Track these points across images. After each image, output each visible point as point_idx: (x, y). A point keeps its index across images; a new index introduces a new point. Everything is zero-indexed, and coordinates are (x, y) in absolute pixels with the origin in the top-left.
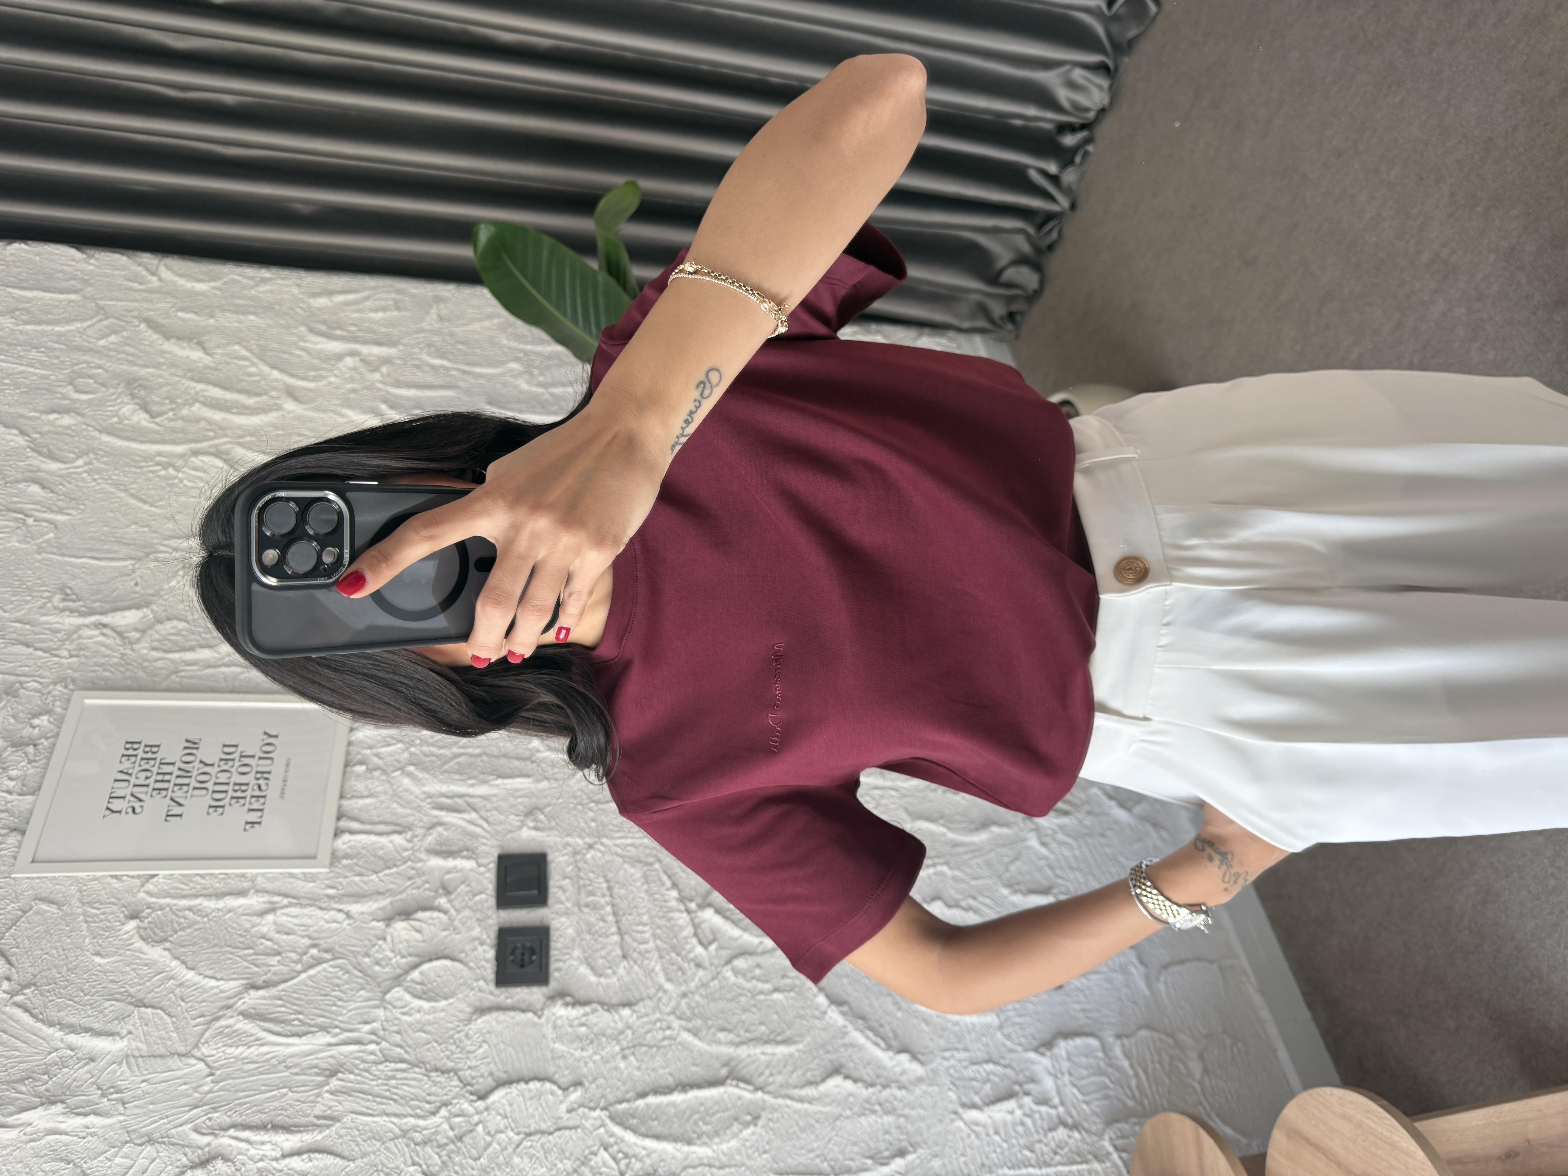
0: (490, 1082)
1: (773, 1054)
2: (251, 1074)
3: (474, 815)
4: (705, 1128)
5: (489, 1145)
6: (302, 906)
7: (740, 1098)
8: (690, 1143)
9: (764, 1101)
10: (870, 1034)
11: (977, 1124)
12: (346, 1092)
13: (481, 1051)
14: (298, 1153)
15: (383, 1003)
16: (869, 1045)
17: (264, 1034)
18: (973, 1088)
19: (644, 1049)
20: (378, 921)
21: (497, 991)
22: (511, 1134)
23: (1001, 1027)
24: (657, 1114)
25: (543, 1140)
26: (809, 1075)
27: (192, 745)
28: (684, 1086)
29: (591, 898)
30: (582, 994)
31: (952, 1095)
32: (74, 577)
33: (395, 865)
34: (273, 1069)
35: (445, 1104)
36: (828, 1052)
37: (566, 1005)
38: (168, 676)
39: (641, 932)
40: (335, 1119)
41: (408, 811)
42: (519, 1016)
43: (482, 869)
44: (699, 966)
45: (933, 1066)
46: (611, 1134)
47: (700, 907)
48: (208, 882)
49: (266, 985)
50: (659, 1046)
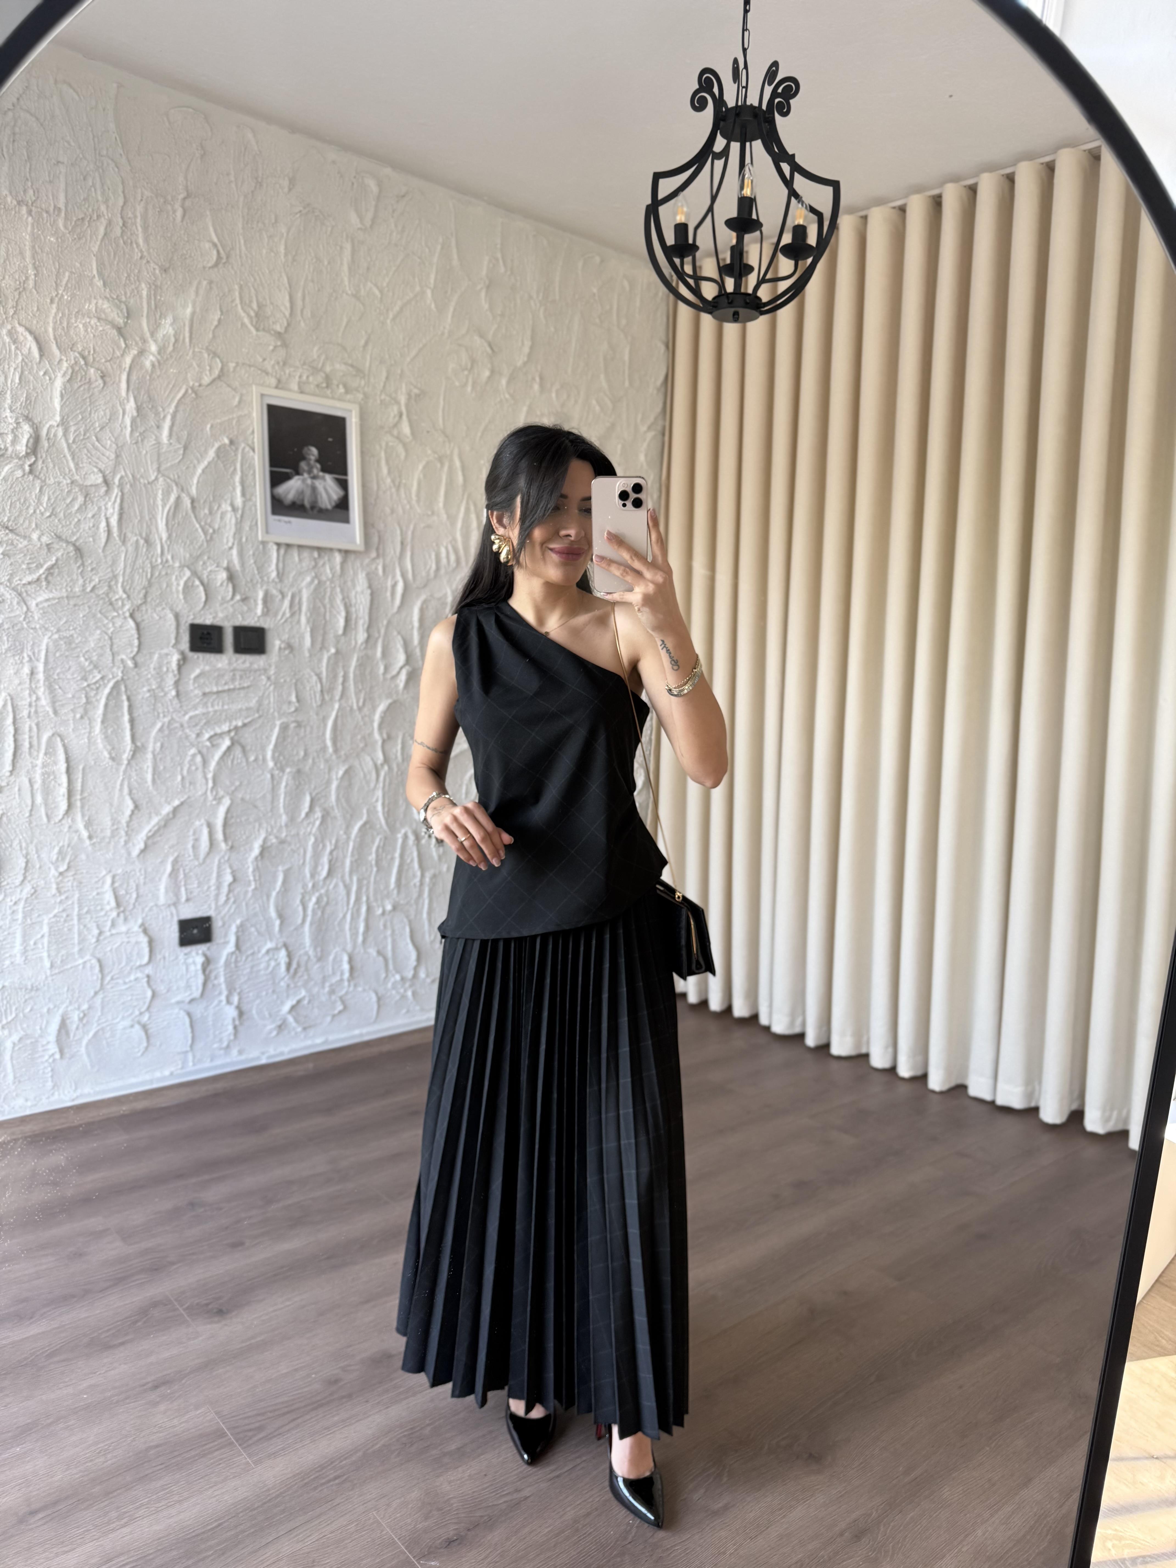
0: (139, 620)
1: (147, 772)
2: (148, 502)
3: (288, 615)
4: (109, 731)
5: (107, 618)
7: (124, 752)
8: (103, 722)
9: (122, 764)
10: (156, 828)
11: (103, 883)
12: (137, 548)
13: (155, 615)
14: (108, 525)
15: (182, 567)
16: (150, 827)
17: (168, 507)
18: (123, 884)
19: (153, 701)
20: (228, 563)
21: (187, 625)
22: (112, 629)
24: (119, 706)
25: (108, 646)
26: (134, 791)
28: (132, 721)
29: (238, 677)
30: (184, 670)
31: (120, 871)
32: (431, 399)
33: (259, 573)
34: (150, 513)
35: (129, 597)
36: (147, 803)
37: (179, 661)
39: (218, 704)
40: (124, 542)
41: (291, 579)
42: (173, 636)
43: (256, 619)
44: (198, 735)
45: (137, 863)
46: (109, 681)
47: (232, 739)
48: (250, 478)
49: (193, 508)
50: (154, 710)
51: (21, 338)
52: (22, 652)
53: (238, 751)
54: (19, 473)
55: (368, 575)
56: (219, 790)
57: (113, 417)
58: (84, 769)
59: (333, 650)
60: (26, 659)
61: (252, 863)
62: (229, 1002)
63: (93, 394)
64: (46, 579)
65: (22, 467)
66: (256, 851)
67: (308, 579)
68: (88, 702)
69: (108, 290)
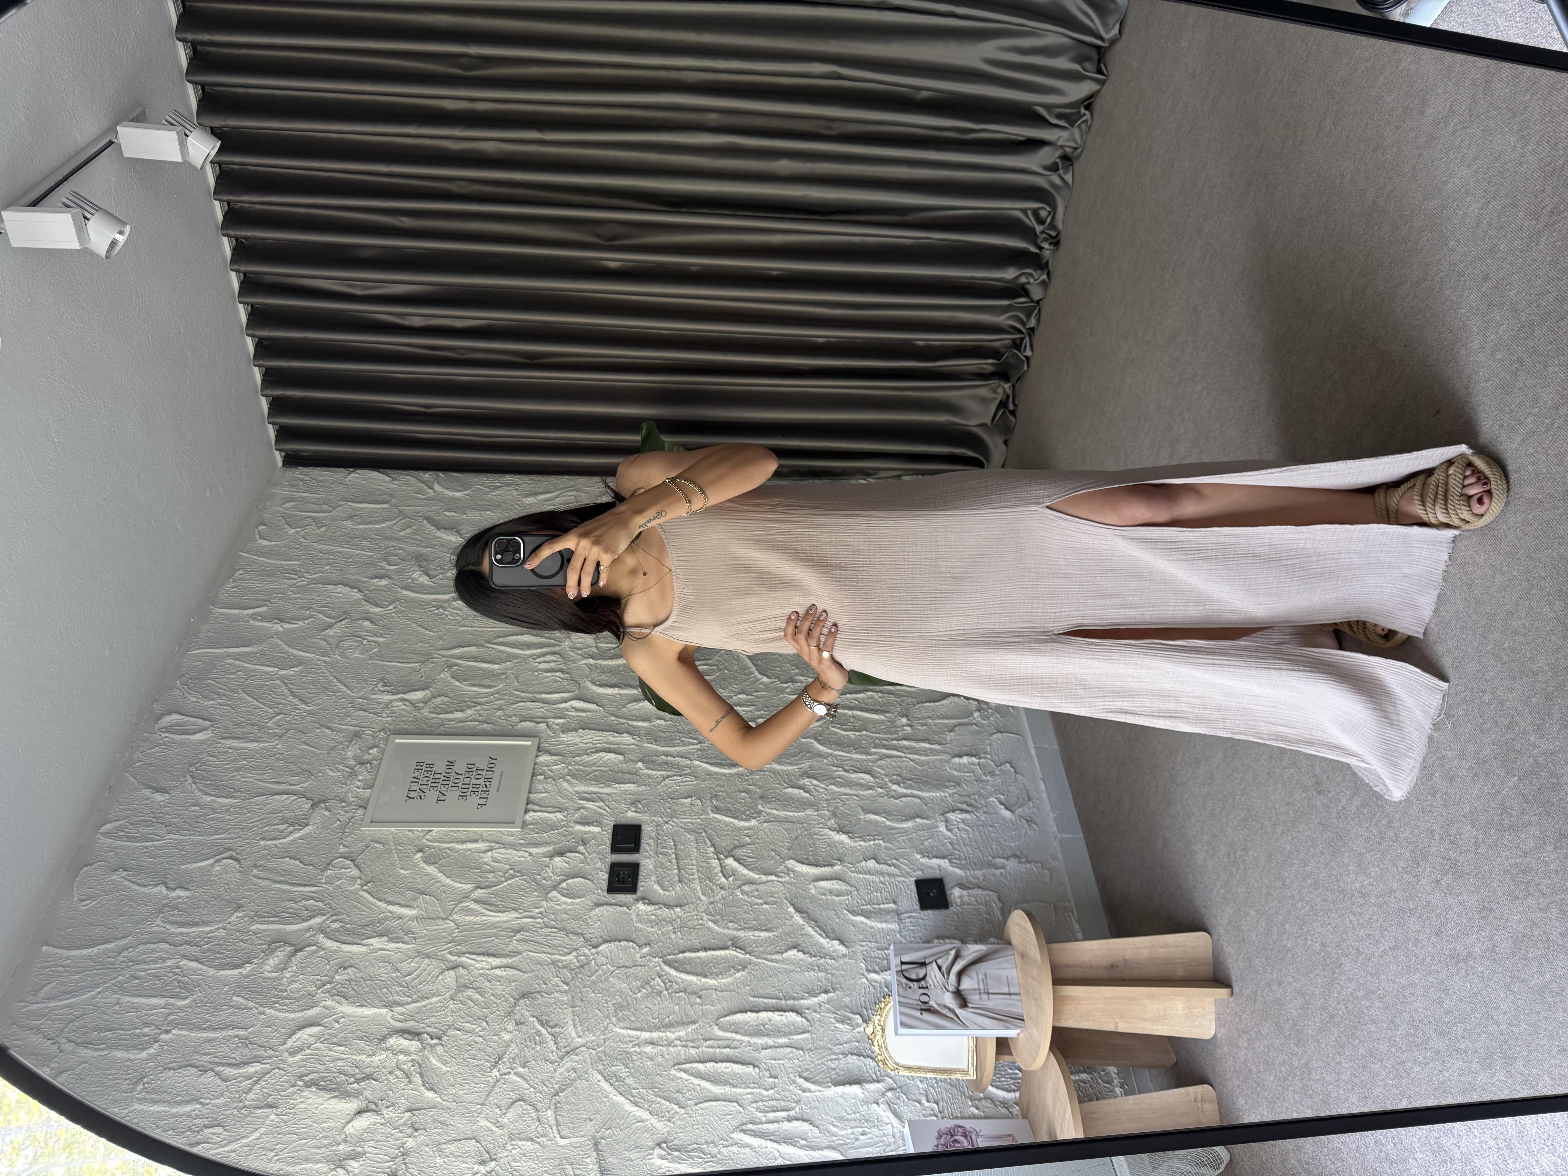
0: (600, 940)
1: (759, 936)
2: (477, 929)
3: (601, 804)
4: (716, 971)
5: (597, 971)
6: (506, 848)
7: (737, 957)
8: (705, 976)
9: (750, 959)
10: (817, 929)
12: (525, 941)
13: (596, 925)
14: (499, 967)
15: (546, 899)
16: (816, 935)
17: (484, 911)
18: (876, 962)
19: (686, 929)
20: (545, 856)
21: (608, 896)
22: (609, 966)
23: (900, 932)
24: (689, 961)
25: (626, 970)
26: (778, 949)
27: (451, 764)
28: (706, 949)
29: (664, 850)
30: (655, 899)
31: (862, 965)
32: (389, 673)
33: (557, 829)
34: (489, 928)
35: (576, 950)
36: (791, 937)
37: (645, 904)
38: (439, 727)
39: (691, 869)
40: (518, 953)
41: (566, 801)
42: (618, 908)
43: (604, 832)
44: (722, 888)
45: (854, 949)
46: (664, 971)
47: (726, 857)
48: (458, 835)
49: (486, 887)
50: (694, 929)
51: (299, 1043)
52: (629, 1053)
53: (739, 852)
54: (440, 1049)
55: (563, 732)
56: (778, 870)
57: (386, 960)
58: (755, 997)
59: (640, 764)
60: (636, 1049)
61: (855, 842)
62: (1002, 868)
63: (362, 978)
64: (552, 1027)
65: (433, 1047)
66: (843, 838)
67: (565, 784)
68: (685, 991)
69: (256, 961)
